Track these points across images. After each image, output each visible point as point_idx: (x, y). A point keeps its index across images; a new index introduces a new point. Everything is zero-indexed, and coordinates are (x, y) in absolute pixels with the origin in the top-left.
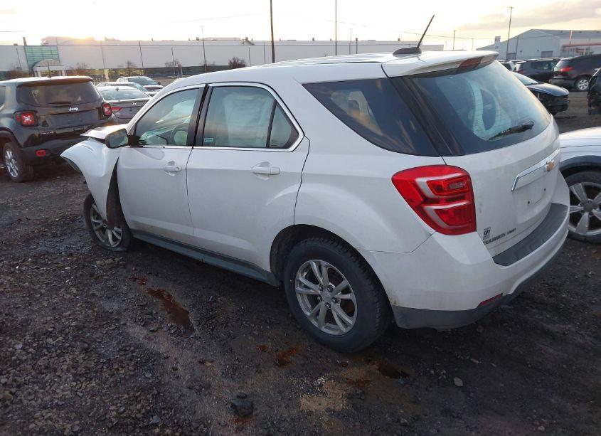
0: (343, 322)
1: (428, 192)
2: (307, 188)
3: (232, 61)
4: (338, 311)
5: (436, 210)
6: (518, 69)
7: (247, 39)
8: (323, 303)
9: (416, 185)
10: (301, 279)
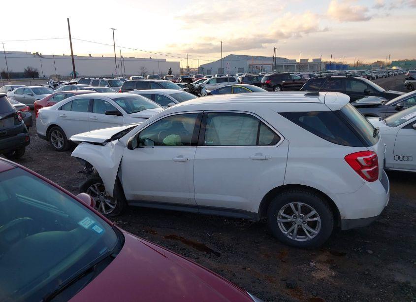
0: (310, 232)
1: (364, 164)
2: (291, 165)
3: (27, 70)
4: (305, 227)
5: (367, 171)
6: (240, 81)
7: (37, 53)
8: (296, 225)
9: (357, 160)
10: (282, 214)
